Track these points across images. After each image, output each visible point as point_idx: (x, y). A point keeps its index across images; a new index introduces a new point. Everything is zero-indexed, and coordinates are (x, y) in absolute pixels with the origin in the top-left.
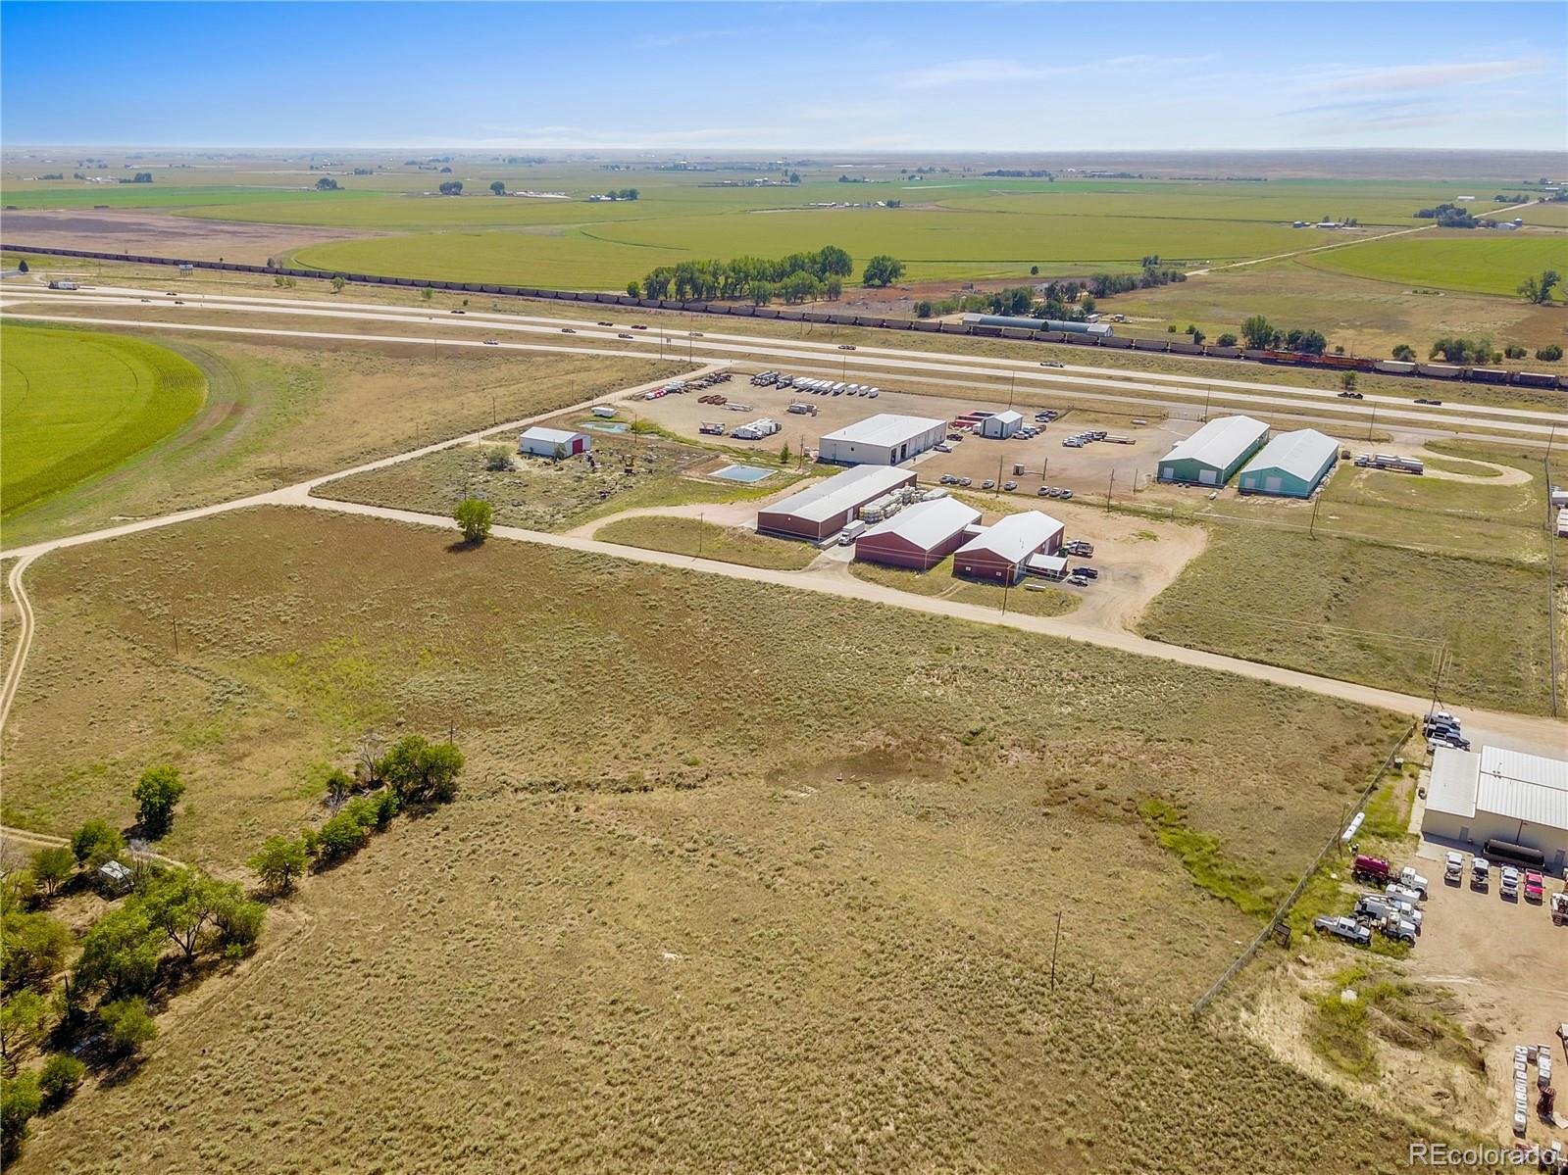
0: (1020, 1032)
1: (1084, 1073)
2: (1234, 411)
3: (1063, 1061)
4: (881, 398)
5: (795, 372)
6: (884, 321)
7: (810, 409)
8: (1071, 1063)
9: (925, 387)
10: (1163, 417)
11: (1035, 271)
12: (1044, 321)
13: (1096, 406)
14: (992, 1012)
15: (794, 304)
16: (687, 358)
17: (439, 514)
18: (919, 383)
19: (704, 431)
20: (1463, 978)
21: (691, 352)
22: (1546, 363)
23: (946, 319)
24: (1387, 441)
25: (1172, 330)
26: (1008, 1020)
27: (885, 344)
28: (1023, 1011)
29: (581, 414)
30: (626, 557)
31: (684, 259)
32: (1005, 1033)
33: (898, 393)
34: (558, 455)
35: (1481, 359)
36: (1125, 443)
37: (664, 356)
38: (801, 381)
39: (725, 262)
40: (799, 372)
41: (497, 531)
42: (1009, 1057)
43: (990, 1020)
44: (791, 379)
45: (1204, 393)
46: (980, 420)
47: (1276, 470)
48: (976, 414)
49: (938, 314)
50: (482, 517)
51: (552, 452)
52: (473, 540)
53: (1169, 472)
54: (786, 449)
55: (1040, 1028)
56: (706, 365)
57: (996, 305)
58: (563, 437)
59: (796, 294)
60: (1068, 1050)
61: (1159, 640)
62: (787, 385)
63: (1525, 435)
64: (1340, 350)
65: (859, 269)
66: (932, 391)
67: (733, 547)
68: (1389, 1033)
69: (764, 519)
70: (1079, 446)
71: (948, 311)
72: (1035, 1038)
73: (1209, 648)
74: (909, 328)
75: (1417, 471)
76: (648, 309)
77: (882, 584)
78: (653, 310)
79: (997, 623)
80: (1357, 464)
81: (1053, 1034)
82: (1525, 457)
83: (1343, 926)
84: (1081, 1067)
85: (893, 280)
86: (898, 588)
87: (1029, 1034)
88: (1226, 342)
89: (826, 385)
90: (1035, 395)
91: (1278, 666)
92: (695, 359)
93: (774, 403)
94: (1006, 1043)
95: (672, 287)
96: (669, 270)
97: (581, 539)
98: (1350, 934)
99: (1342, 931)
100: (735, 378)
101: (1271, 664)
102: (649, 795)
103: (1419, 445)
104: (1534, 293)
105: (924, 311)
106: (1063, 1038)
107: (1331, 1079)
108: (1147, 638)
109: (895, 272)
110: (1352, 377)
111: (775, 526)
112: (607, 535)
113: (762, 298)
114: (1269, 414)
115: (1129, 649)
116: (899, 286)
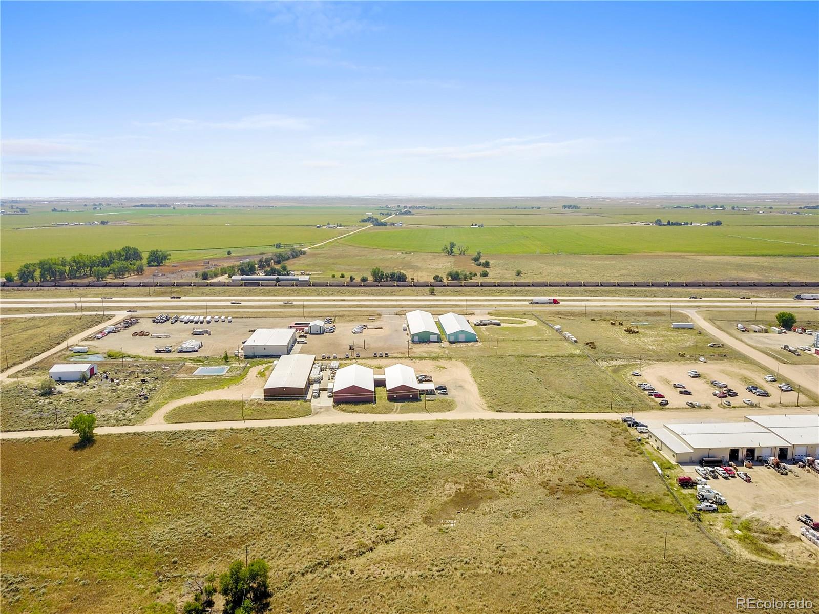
4: (234, 322)
5: (178, 313)
7: (206, 332)
9: (254, 314)
10: (379, 315)
11: (229, 253)
12: (277, 277)
13: (346, 314)
15: (120, 278)
16: (101, 313)
18: (248, 312)
19: (158, 352)
20: (753, 512)
22: (485, 277)
23: (215, 280)
24: (472, 314)
25: (334, 276)
27: (203, 294)
29: (63, 353)
30: (203, 429)
34: (83, 380)
35: (465, 278)
36: (377, 328)
37: (84, 313)
38: (187, 318)
40: (182, 313)
41: (98, 431)
44: (177, 318)
45: (395, 303)
46: (308, 326)
47: (462, 331)
48: (296, 324)
49: (212, 277)
51: (79, 377)
52: (86, 441)
53: (416, 338)
54: (226, 354)
56: (114, 316)
59: (120, 273)
61: (502, 412)
62: (176, 321)
63: (515, 306)
64: (413, 279)
66: (259, 315)
67: (257, 411)
68: (768, 540)
69: (267, 391)
70: (361, 333)
71: (216, 276)
73: (524, 411)
75: (499, 325)
76: (31, 288)
77: (361, 413)
78: (35, 288)
79: (435, 419)
82: (525, 314)
83: (707, 506)
85: (164, 261)
86: (372, 413)
88: (364, 280)
89: (196, 318)
90: (313, 312)
91: (554, 412)
92: (106, 313)
93: (184, 331)
95: (37, 273)
97: (156, 424)
98: (711, 508)
99: (708, 508)
100: (141, 320)
101: (552, 412)
103: (486, 314)
104: (448, 251)
105: (205, 276)
107: (770, 562)
108: (497, 411)
109: (165, 257)
110: (433, 290)
111: (274, 395)
112: (174, 417)
113: (100, 276)
115: (490, 418)
116: (167, 264)
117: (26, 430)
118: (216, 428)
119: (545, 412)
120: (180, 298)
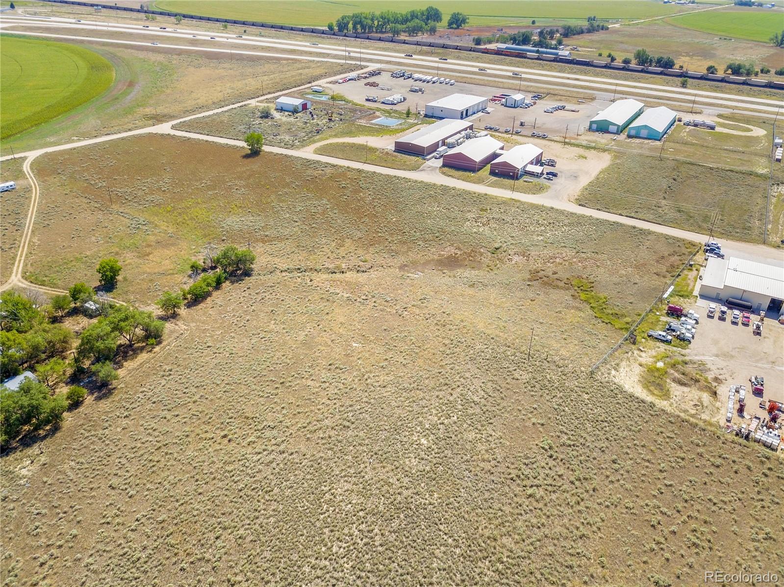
0: (513, 379)
1: (541, 396)
2: (628, 96)
3: (533, 391)
4: (456, 86)
5: (413, 71)
6: (458, 46)
7: (420, 90)
8: (536, 391)
9: (477, 81)
10: (593, 99)
11: (534, 22)
12: (537, 49)
13: (561, 93)
14: (501, 370)
15: (413, 36)
16: (359, 63)
17: (237, 139)
18: (475, 79)
19: (368, 100)
20: (711, 357)
21: (360, 59)
22: (779, 76)
23: (489, 46)
24: (700, 113)
25: (600, 55)
26: (508, 374)
27: (458, 58)
28: (515, 370)
29: (306, 90)
30: (329, 162)
31: (357, 11)
32: (507, 379)
33: (463, 83)
34: (295, 111)
35: (748, 74)
36: (574, 111)
37: (347, 62)
38: (416, 76)
39: (377, 13)
40: (415, 71)
41: (266, 148)
42: (508, 389)
43: (500, 374)
44: (411, 75)
45: (613, 87)
46: (504, 98)
47: (646, 126)
48: (502, 95)
49: (485, 44)
50: (258, 141)
51: (292, 109)
52: (255, 153)
53: (594, 126)
54: (409, 110)
55: (522, 377)
56: (368, 66)
57: (514, 40)
58: (297, 102)
59: (413, 31)
60: (534, 387)
61: (585, 206)
62: (409, 78)
63: (765, 112)
64: (681, 67)
65: (446, 19)
66: (481, 82)
67: (382, 158)
68: (676, 380)
69: (398, 144)
70: (552, 112)
71: (490, 42)
72: (520, 381)
73: (608, 211)
74: (470, 50)
75: (713, 128)
76: (339, 37)
77: (455, 178)
78: (341, 38)
79: (510, 197)
80: (684, 124)
81: (528, 380)
82: (764, 122)
83: (660, 335)
84: (540, 393)
85: (463, 25)
86: (463, 180)
87: (517, 379)
88: (626, 61)
89: (429, 78)
90: (532, 86)
91: (640, 219)
92: (363, 63)
93: (403, 87)
94: (507, 383)
95: (350, 26)
96: (348, 17)
97: (307, 153)
98: (663, 338)
99: (659, 337)
100: (383, 73)
101: (637, 219)
102: (344, 274)
103: (715, 115)
104: (777, 41)
105: (478, 42)
106: (533, 382)
107: (649, 398)
108: (580, 205)
109: (464, 21)
110: (686, 81)
111: (403, 149)
112: (321, 151)
113: (397, 32)
114: (644, 99)
115: (571, 210)
116: (466, 28)
117: (231, 139)
118: (338, 164)
119: (630, 217)
120: (446, 60)
